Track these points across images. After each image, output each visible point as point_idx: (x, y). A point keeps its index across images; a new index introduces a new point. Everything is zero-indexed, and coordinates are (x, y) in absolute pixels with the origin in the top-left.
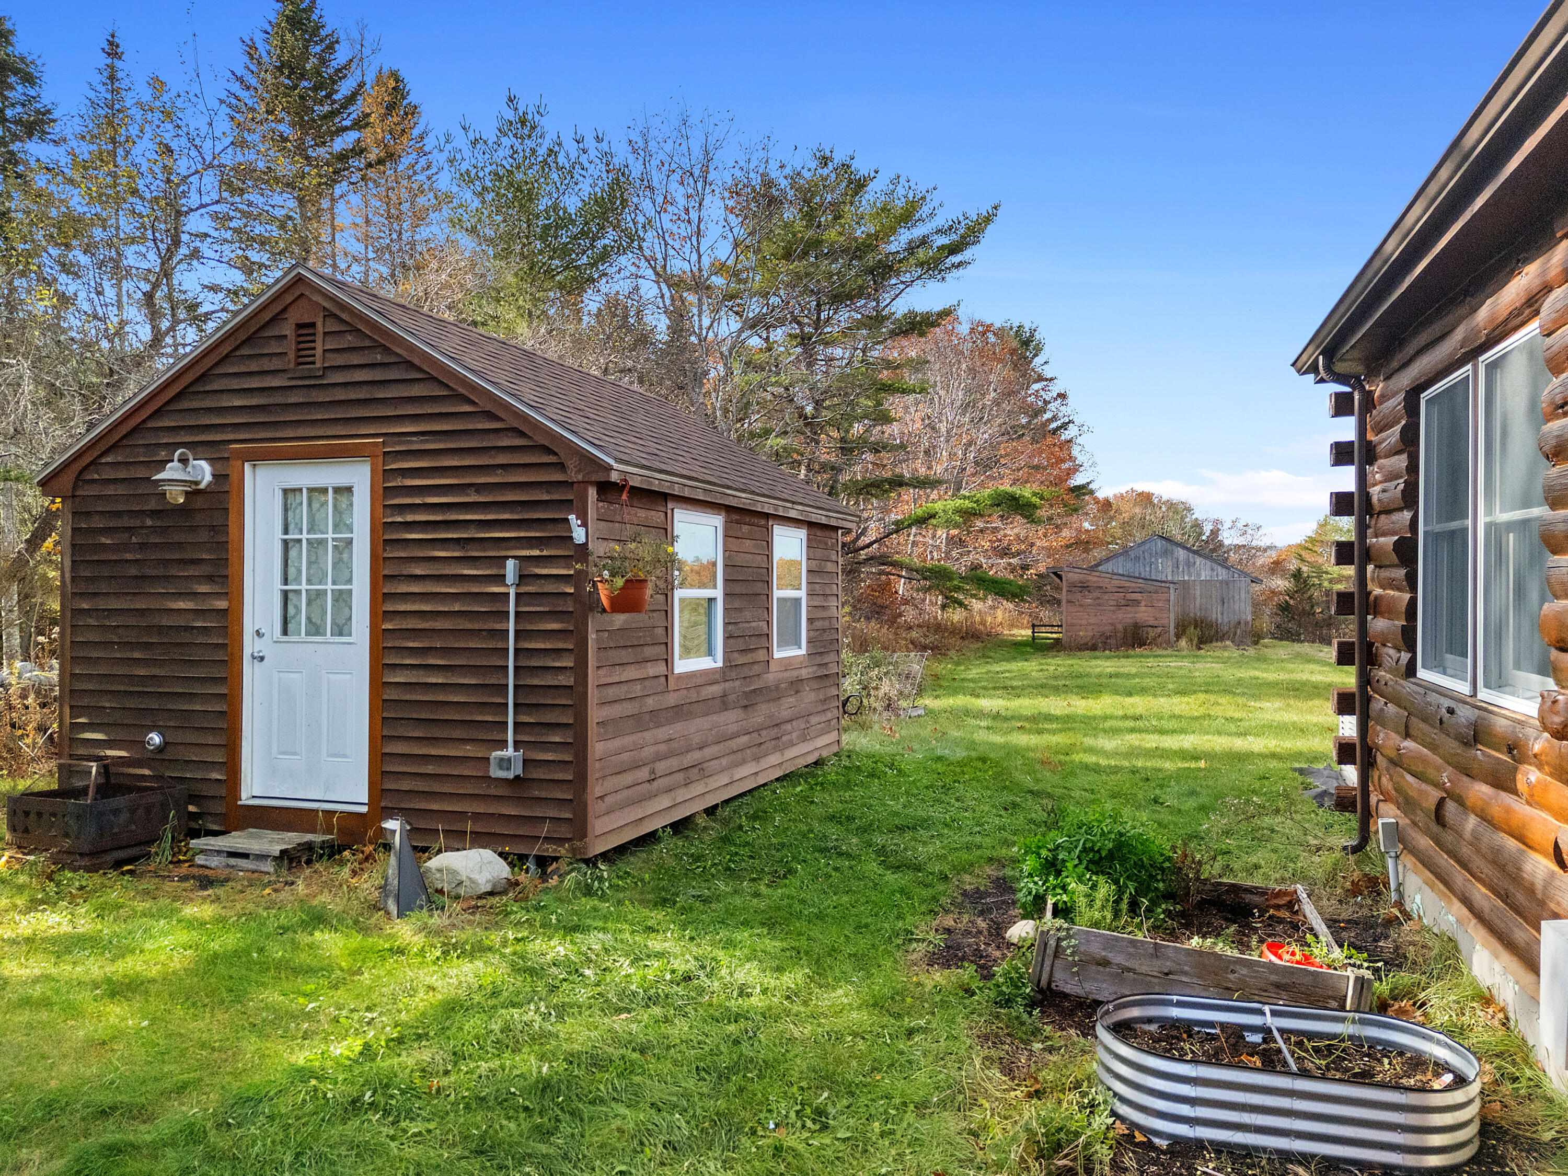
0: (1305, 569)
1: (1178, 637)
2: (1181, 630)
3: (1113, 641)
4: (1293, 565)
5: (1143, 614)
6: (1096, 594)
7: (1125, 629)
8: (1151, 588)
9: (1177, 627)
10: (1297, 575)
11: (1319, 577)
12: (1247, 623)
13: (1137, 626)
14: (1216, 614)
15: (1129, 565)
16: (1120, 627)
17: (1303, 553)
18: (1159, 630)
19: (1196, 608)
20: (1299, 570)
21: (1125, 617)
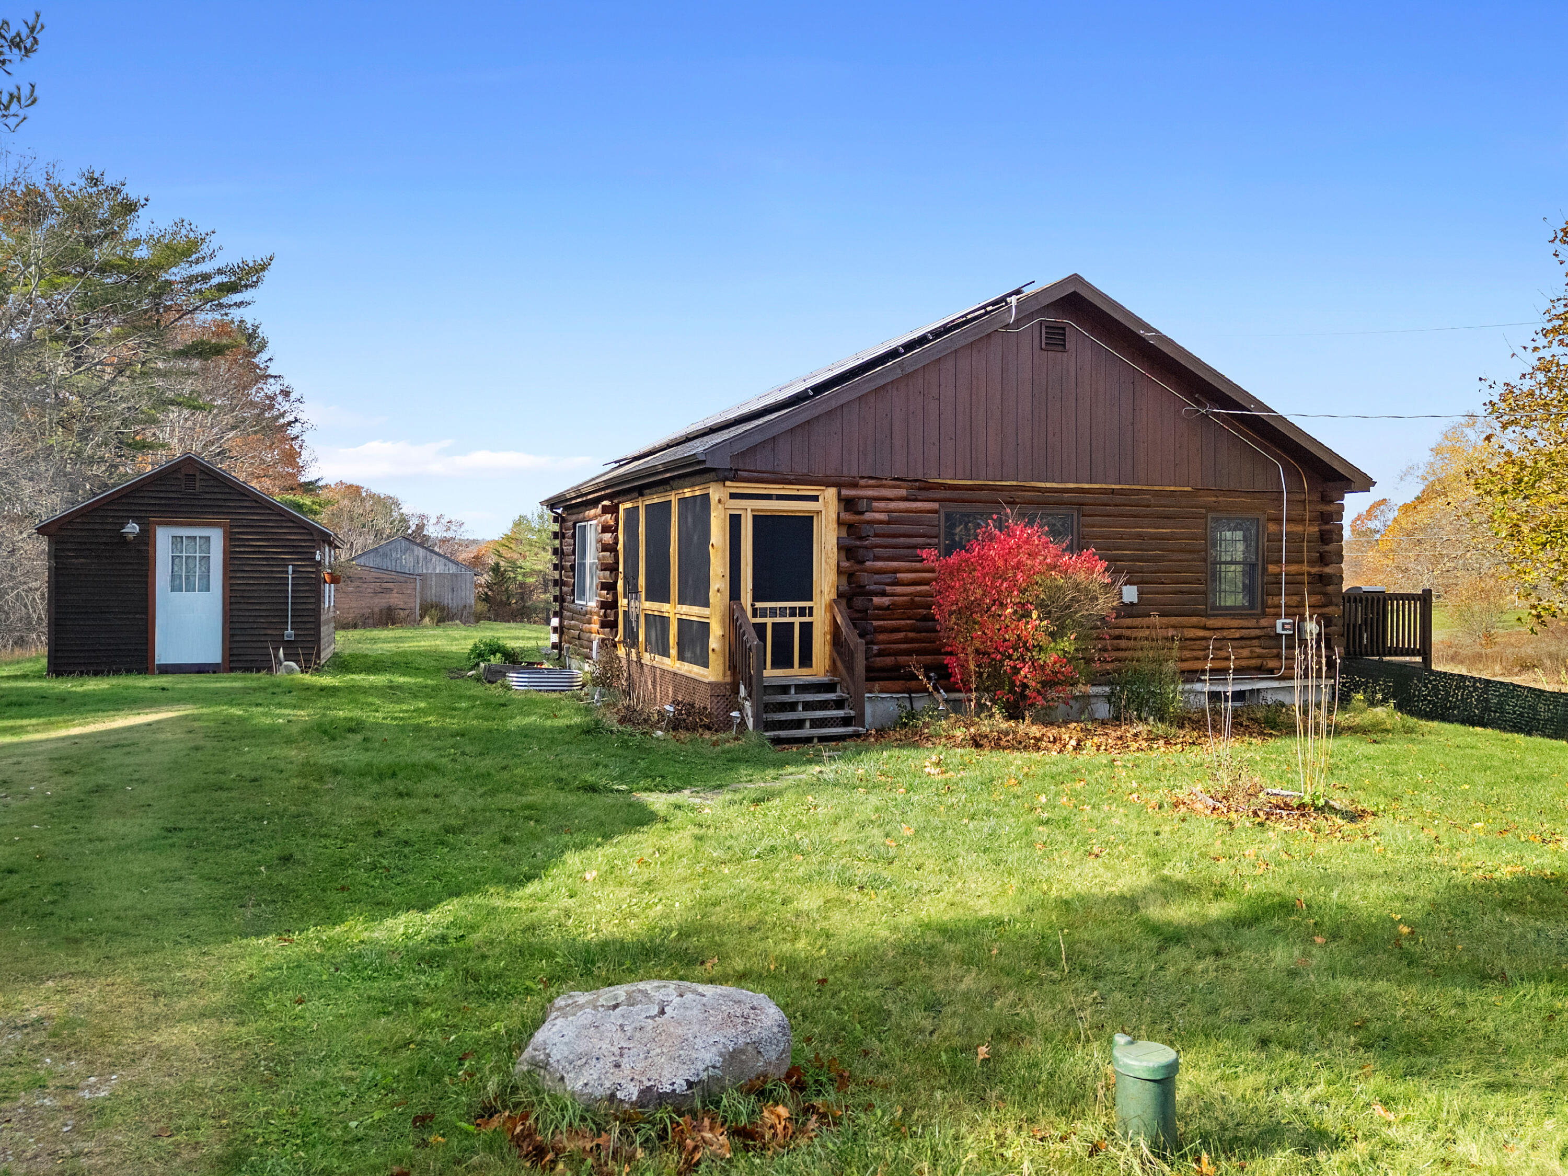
0: (502, 563)
1: (422, 617)
2: (425, 610)
3: (371, 621)
4: (491, 561)
5: (395, 599)
6: (357, 583)
7: (381, 611)
8: (402, 579)
9: (421, 609)
10: (496, 569)
11: (514, 571)
12: (470, 607)
13: (389, 609)
14: (448, 599)
15: (378, 560)
16: (377, 610)
17: (500, 549)
18: (407, 612)
19: (433, 594)
20: (497, 564)
21: (381, 602)
